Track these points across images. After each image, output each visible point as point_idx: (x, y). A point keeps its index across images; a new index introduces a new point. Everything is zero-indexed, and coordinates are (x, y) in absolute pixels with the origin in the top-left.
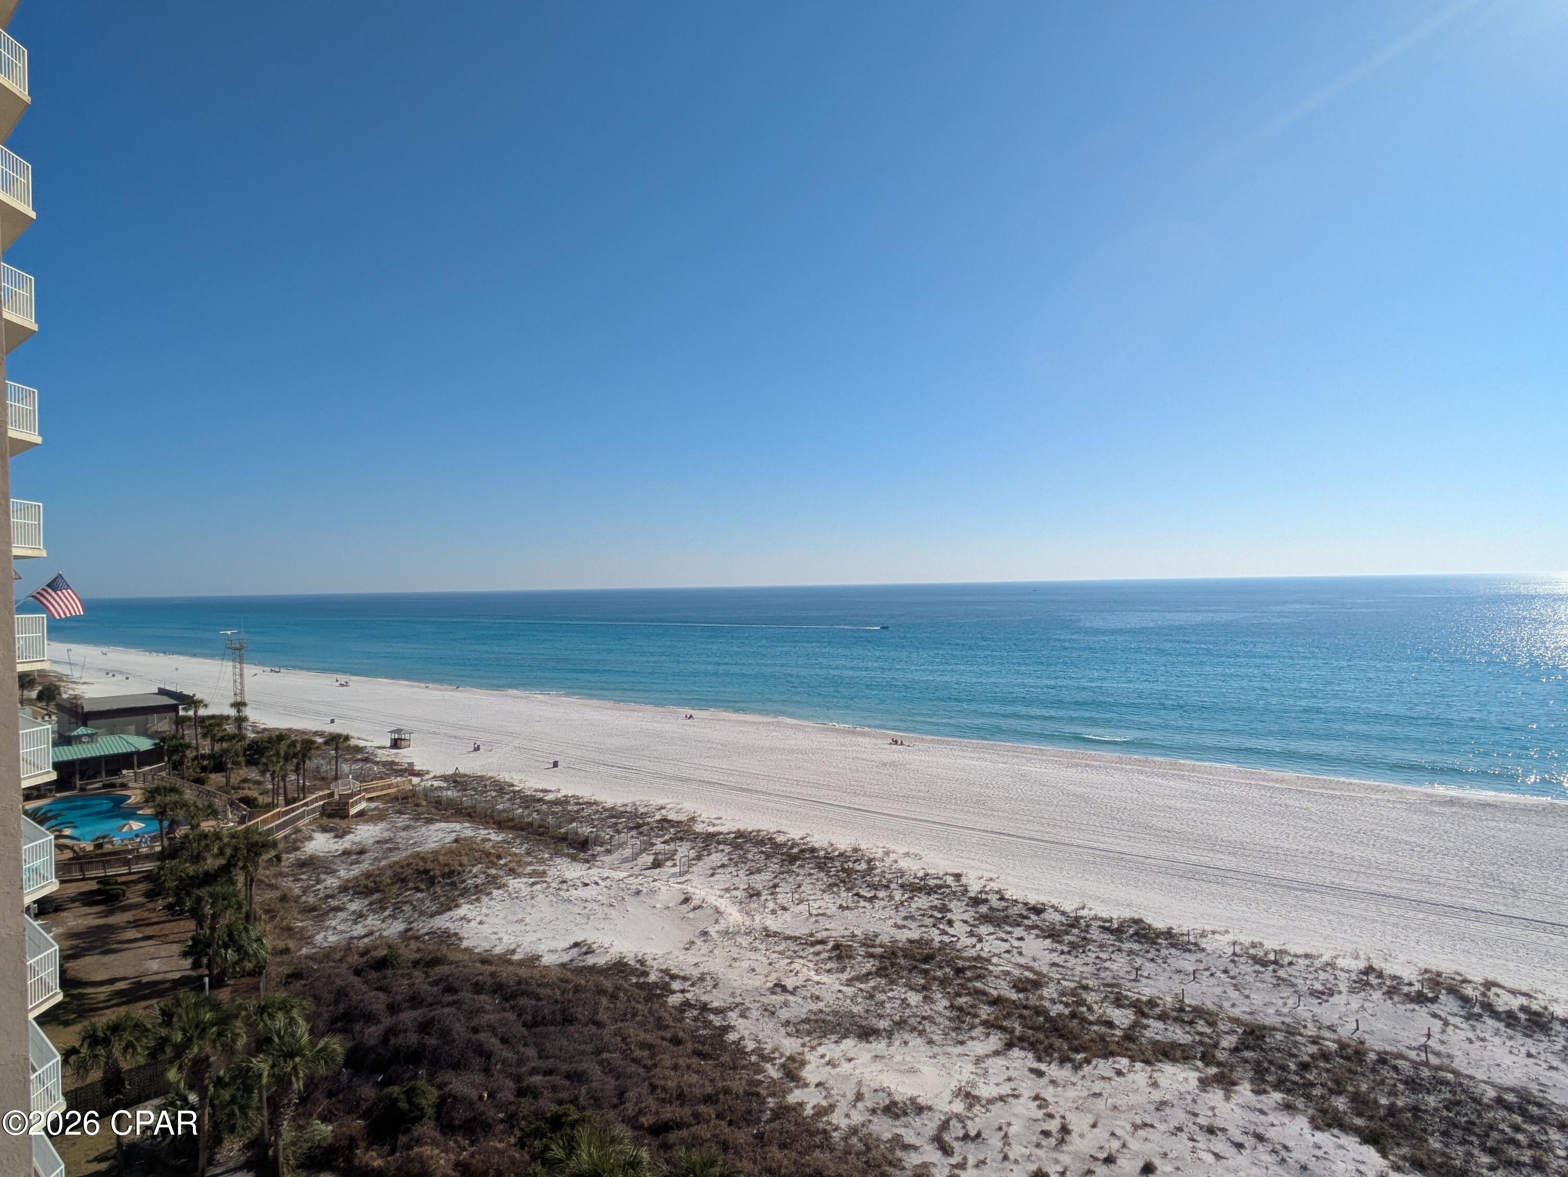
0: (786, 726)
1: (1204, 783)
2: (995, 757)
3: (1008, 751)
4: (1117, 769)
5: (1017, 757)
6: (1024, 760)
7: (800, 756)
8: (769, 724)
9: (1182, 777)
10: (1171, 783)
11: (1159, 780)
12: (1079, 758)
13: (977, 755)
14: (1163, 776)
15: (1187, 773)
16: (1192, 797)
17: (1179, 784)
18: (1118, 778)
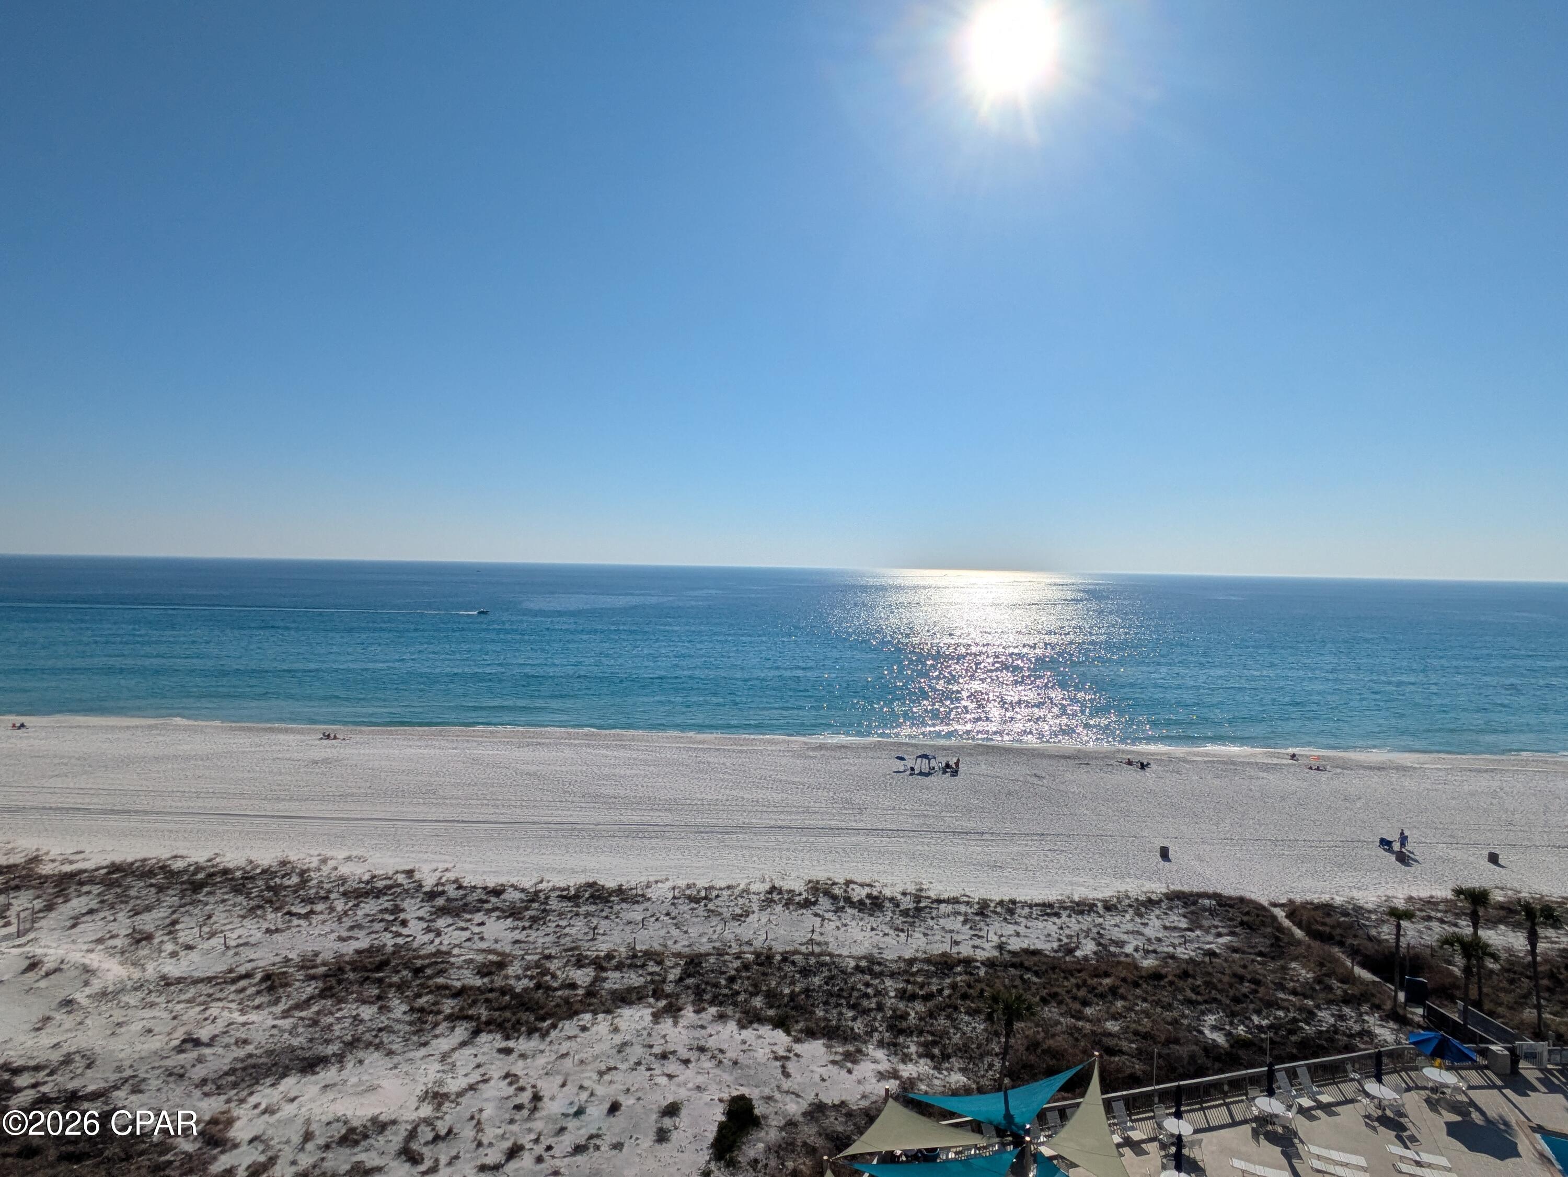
1: (643, 750)
2: (443, 743)
3: (458, 736)
4: (566, 745)
5: (468, 741)
6: (475, 744)
8: (150, 727)
9: (624, 747)
10: (616, 753)
11: (605, 752)
12: (529, 737)
13: (423, 743)
14: (608, 747)
15: (628, 743)
16: (633, 764)
17: (622, 753)
18: (568, 753)
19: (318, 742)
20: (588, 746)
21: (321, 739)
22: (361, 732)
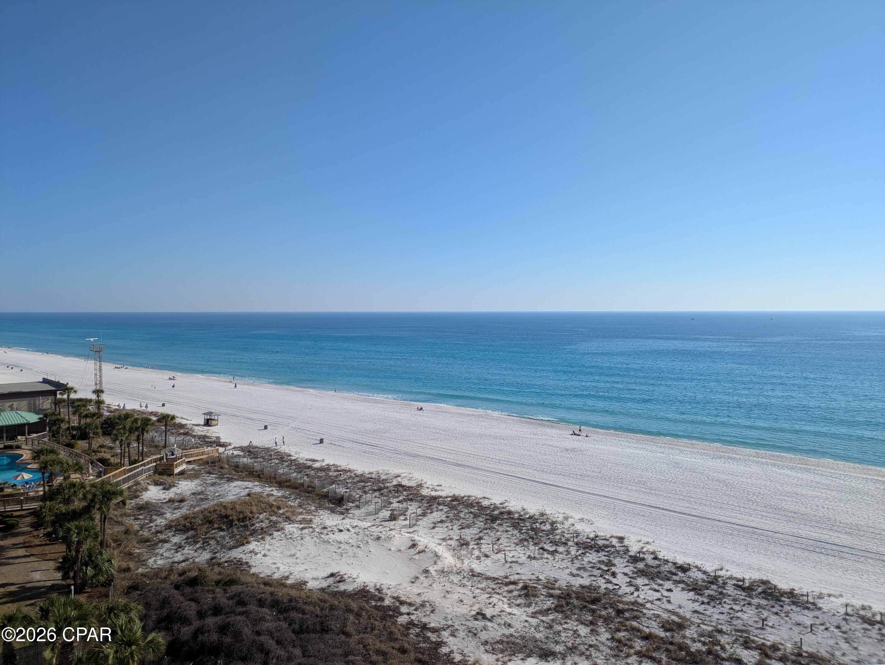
0: (492, 418)
1: (826, 476)
2: (654, 448)
3: (665, 444)
4: (754, 462)
5: (672, 449)
6: (678, 452)
7: (502, 441)
9: (808, 471)
10: (799, 475)
11: (789, 472)
12: (723, 452)
13: (641, 446)
14: (792, 469)
15: (813, 467)
16: (816, 487)
17: (805, 476)
18: (755, 468)
19: (570, 436)
20: (774, 465)
21: (572, 434)
22: (598, 432)
